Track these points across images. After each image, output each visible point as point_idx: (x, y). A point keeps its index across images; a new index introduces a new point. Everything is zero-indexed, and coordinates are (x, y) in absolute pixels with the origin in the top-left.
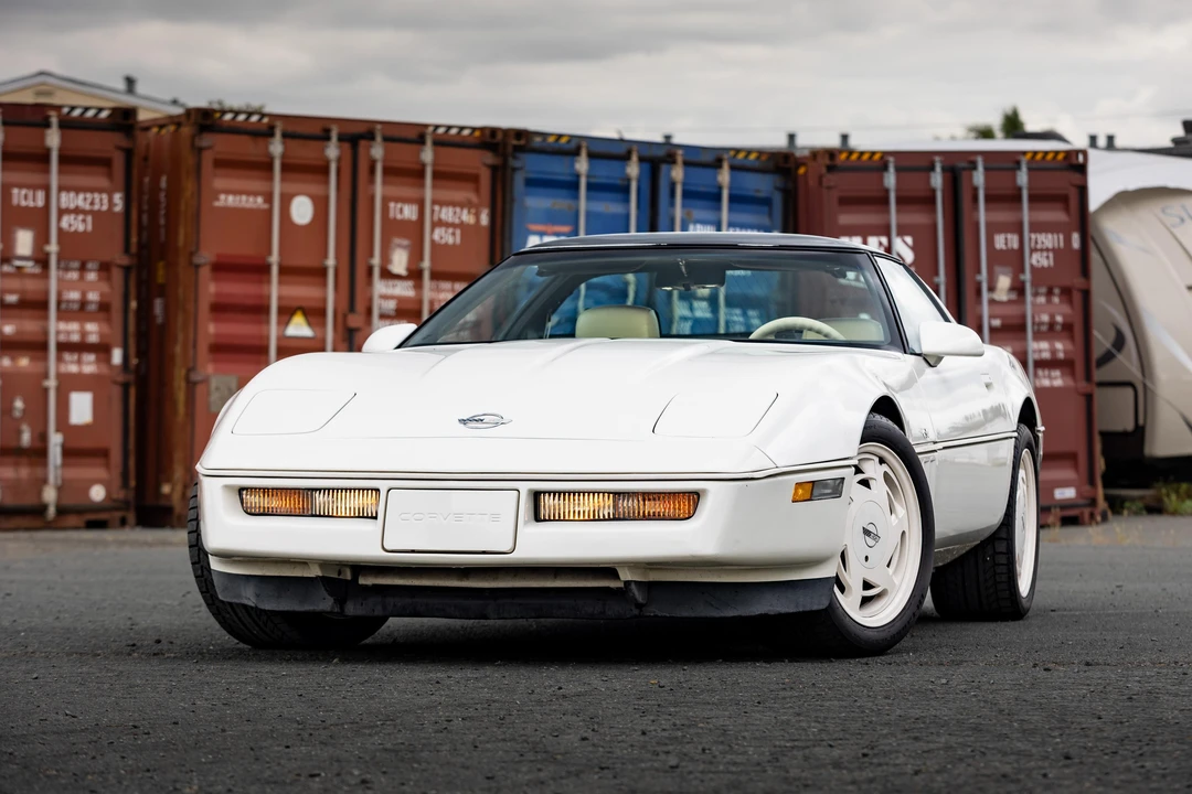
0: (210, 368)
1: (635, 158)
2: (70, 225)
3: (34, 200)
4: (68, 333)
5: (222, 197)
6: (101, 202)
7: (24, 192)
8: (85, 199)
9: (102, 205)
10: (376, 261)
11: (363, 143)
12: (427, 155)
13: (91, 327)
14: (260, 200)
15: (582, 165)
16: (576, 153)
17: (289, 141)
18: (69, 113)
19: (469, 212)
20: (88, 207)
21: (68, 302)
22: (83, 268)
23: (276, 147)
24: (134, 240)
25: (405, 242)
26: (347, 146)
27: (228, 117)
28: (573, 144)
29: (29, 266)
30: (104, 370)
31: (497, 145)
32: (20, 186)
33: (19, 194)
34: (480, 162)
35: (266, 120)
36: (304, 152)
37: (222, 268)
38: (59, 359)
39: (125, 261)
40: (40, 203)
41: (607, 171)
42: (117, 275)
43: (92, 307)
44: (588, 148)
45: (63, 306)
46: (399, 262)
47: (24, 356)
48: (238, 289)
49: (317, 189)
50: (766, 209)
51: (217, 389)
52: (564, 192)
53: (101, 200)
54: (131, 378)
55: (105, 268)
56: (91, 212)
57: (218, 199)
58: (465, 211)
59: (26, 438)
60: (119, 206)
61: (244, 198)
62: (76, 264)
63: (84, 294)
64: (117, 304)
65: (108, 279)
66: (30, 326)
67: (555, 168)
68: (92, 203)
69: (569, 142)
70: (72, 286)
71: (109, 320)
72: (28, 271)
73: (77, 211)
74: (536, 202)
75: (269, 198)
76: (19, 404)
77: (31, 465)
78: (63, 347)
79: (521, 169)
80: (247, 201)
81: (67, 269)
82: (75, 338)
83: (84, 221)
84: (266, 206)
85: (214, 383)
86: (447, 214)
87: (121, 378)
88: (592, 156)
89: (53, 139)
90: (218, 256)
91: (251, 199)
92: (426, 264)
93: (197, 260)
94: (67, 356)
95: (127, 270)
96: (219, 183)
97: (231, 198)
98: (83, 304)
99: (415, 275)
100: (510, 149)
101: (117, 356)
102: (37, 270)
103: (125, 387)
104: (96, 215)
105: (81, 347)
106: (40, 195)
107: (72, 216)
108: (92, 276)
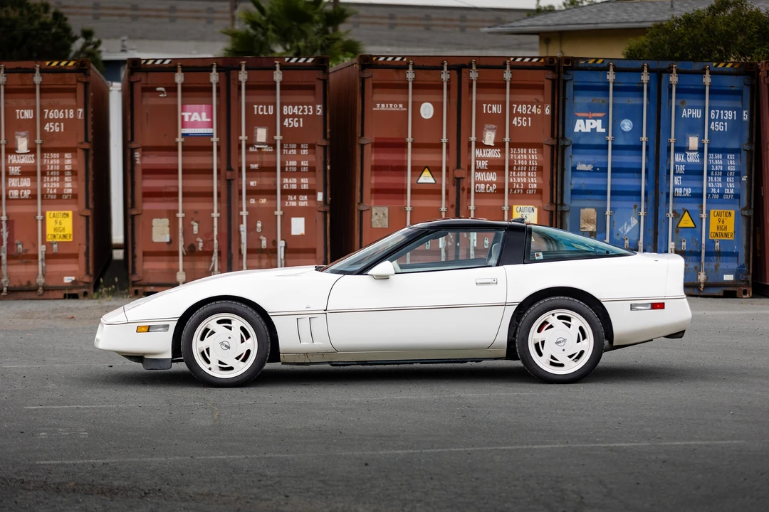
0: (373, 202)
1: (646, 71)
2: (290, 124)
3: (267, 111)
4: (289, 184)
5: (378, 105)
6: (308, 110)
7: (261, 106)
8: (299, 109)
9: (309, 111)
10: (473, 138)
11: (463, 70)
12: (508, 75)
13: (303, 180)
14: (401, 106)
15: (611, 76)
16: (607, 69)
17: (419, 71)
18: (289, 61)
19: (537, 107)
20: (300, 113)
21: (289, 167)
22: (299, 148)
23: (410, 75)
24: (328, 131)
25: (494, 126)
26: (455, 72)
27: (382, 59)
28: (605, 64)
29: (266, 148)
30: (313, 204)
31: (554, 66)
32: (258, 104)
33: (258, 108)
34: (545, 78)
35: (405, 60)
36: (428, 77)
37: (379, 145)
38: (284, 199)
39: (324, 143)
40: (271, 113)
41: (626, 80)
42: (320, 151)
43: (305, 169)
44: (613, 65)
45: (287, 169)
46: (489, 138)
47: (263, 198)
48: (388, 157)
49: (436, 98)
50: (740, 97)
51: (376, 214)
52: (600, 93)
53: (308, 109)
54: (328, 208)
55: (312, 147)
56: (303, 116)
57: (376, 107)
58: (535, 106)
59: (264, 244)
60: (320, 113)
61: (391, 105)
62: (295, 146)
63: (299, 163)
64: (320, 167)
65: (315, 153)
66: (266, 181)
67: (594, 78)
68: (303, 111)
69: (603, 62)
70: (292, 158)
71: (315, 176)
72: (265, 150)
73: (294, 116)
74: (582, 100)
75: (406, 105)
76: (259, 225)
77: (269, 258)
78: (285, 193)
79: (571, 80)
80: (393, 106)
81: (289, 149)
82: (294, 187)
83: (298, 121)
84: (405, 109)
85: (374, 210)
86: (522, 109)
87: (322, 209)
88: (616, 70)
89: (278, 76)
90: (376, 138)
91: (396, 106)
92: (507, 139)
93: (363, 141)
94: (290, 197)
95: (325, 147)
96: (377, 97)
97: (383, 105)
98: (299, 168)
99: (499, 145)
100: (562, 69)
101: (320, 196)
102: (271, 150)
103: (325, 213)
104: (306, 118)
105: (298, 192)
106: (271, 108)
107: (291, 119)
108: (305, 152)
